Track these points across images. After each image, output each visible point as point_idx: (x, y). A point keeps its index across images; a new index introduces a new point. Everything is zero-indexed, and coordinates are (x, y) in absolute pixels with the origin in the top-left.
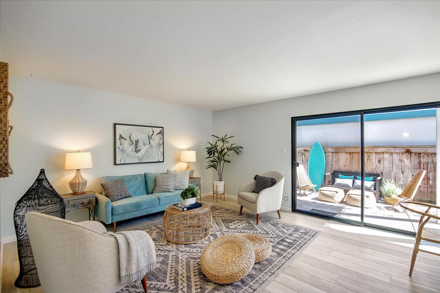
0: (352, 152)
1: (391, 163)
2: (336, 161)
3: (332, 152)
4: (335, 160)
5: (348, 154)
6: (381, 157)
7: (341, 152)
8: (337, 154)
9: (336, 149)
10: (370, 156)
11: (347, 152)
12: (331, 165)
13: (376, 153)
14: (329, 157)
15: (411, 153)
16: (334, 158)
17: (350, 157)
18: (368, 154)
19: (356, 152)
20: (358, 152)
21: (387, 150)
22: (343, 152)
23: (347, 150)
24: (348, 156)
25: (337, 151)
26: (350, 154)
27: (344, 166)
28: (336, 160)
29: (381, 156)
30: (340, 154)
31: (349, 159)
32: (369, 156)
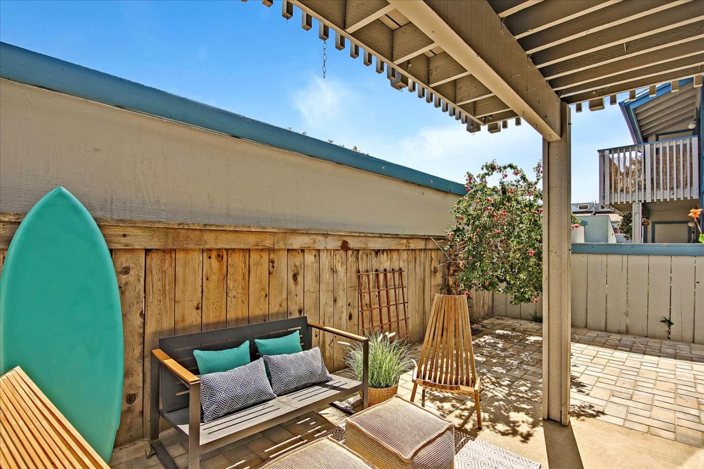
0: (227, 250)
1: (317, 281)
2: (164, 291)
3: (148, 251)
4: (158, 285)
5: (214, 255)
6: (299, 264)
7: (186, 250)
8: (168, 257)
9: (167, 235)
10: (276, 262)
11: (210, 250)
12: (143, 315)
13: (288, 250)
14: (132, 272)
15: (347, 250)
16: (155, 277)
17: (220, 269)
18: (272, 256)
19: (240, 250)
20: (244, 250)
21: (312, 242)
22: (194, 250)
23: (212, 241)
24: (211, 267)
25: (170, 246)
26: (219, 256)
27: (197, 308)
28: (164, 286)
29: (297, 259)
30: (180, 256)
31: (214, 278)
32: (273, 262)
